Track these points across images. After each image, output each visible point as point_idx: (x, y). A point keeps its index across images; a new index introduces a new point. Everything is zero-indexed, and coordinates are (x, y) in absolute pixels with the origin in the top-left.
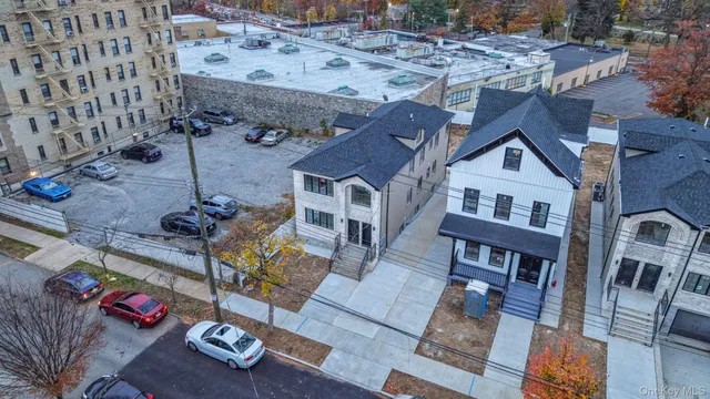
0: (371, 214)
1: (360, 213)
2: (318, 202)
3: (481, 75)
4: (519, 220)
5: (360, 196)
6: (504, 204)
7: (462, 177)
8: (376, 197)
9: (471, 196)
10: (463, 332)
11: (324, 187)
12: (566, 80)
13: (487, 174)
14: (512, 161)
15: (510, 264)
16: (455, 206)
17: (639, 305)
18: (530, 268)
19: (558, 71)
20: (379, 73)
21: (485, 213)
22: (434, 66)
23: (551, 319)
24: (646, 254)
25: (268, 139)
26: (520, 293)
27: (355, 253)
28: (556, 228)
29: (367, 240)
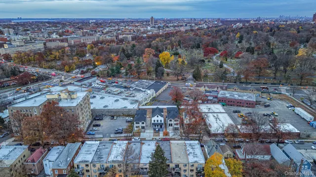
0: (144, 125)
1: (143, 125)
2: (137, 125)
3: (144, 98)
4: (159, 122)
5: (143, 123)
6: (158, 121)
7: (153, 119)
8: (145, 123)
9: (154, 121)
10: (157, 134)
11: (139, 123)
12: (158, 93)
13: (155, 118)
14: (158, 116)
15: (159, 126)
16: (153, 122)
17: (171, 128)
18: (161, 126)
19: (156, 93)
20: (126, 100)
21: (156, 122)
22: (133, 96)
23: (164, 130)
24: (171, 123)
25: (115, 118)
26: (161, 129)
27: (143, 130)
28: (163, 122)
29: (144, 128)
